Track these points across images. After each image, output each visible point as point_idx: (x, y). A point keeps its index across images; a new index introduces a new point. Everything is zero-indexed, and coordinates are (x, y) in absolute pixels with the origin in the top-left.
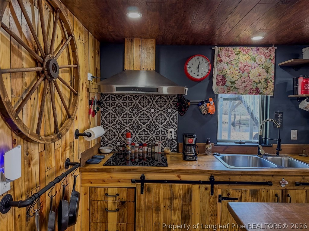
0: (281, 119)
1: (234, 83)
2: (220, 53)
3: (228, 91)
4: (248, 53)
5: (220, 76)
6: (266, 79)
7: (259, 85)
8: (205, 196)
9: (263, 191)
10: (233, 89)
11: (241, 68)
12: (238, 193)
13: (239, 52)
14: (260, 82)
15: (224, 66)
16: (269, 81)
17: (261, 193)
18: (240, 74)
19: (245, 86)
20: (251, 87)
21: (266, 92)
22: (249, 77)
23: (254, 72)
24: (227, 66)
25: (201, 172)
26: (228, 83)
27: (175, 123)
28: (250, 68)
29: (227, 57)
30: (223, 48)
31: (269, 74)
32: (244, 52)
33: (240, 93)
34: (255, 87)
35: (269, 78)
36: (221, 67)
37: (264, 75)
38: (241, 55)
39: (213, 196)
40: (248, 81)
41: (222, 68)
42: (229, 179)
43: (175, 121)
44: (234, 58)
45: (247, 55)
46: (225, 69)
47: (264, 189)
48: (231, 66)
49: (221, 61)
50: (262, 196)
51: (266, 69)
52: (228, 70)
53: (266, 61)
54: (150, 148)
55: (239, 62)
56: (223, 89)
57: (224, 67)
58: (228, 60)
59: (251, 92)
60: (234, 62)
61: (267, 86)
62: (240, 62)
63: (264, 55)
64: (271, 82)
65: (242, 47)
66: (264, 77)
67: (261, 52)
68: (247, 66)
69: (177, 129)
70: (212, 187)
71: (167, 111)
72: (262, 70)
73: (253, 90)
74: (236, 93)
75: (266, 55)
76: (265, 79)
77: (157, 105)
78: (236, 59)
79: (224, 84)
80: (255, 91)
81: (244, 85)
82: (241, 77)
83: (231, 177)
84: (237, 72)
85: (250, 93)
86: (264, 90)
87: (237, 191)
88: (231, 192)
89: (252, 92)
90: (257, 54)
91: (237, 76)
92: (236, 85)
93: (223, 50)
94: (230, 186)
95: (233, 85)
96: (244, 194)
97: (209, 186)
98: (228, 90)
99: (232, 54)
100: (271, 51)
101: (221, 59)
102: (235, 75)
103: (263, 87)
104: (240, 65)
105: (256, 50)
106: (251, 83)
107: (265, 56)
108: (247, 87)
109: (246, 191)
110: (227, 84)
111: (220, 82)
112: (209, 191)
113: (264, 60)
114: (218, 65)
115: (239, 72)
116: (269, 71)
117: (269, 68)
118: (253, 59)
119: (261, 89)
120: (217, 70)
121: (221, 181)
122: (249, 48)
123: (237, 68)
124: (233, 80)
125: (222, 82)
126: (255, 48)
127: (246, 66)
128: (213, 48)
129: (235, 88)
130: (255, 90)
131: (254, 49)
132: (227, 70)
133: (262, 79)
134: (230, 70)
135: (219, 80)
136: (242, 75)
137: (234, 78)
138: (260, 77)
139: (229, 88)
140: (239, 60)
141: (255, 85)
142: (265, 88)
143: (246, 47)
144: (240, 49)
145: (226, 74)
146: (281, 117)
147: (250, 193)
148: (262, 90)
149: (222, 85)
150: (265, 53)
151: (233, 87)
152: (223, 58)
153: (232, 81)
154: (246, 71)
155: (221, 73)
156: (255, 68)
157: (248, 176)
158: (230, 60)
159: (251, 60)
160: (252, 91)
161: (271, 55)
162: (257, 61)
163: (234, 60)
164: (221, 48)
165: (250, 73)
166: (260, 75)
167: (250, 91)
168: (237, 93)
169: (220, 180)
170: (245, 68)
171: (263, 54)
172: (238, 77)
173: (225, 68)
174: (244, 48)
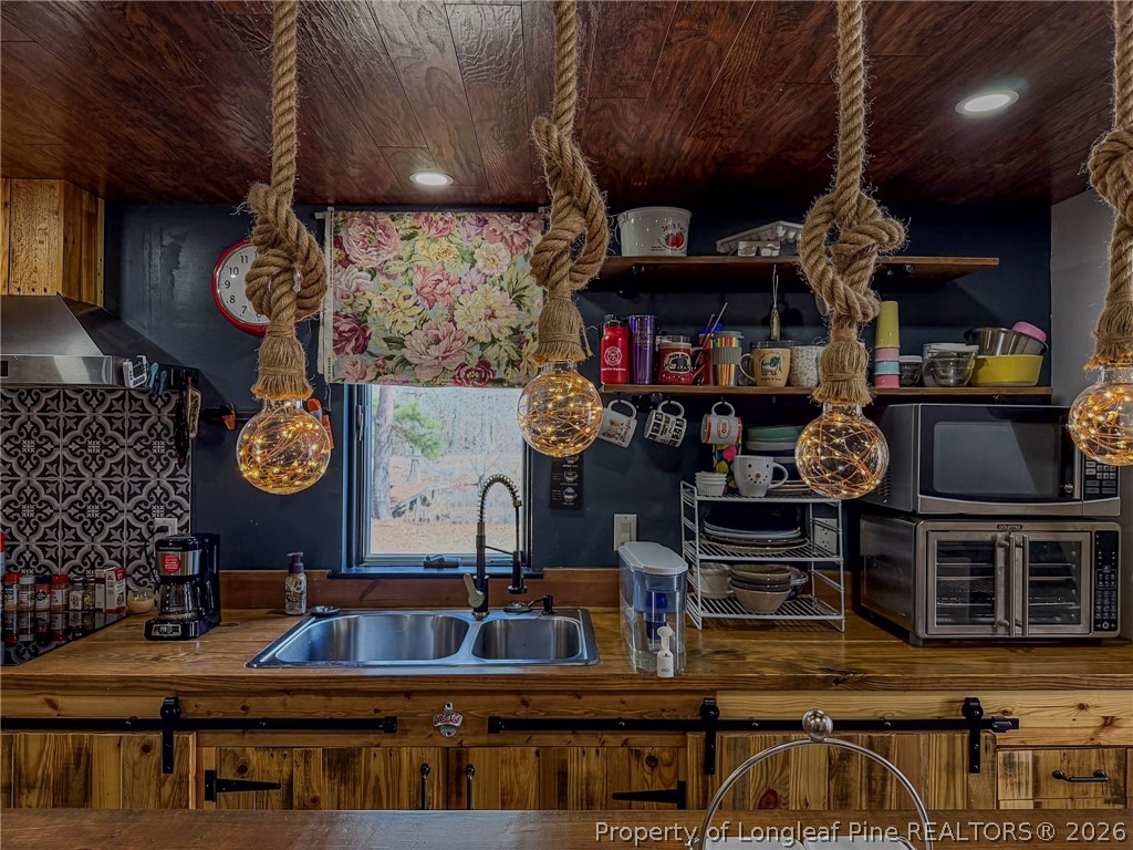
0: (576, 476)
1: (401, 344)
2: (342, 234)
3: (379, 374)
4: (447, 233)
5: (346, 317)
6: (516, 331)
7: (491, 353)
8: (142, 776)
9: (374, 756)
10: (397, 365)
11: (422, 288)
12: (280, 764)
13: (412, 231)
14: (494, 341)
15: (359, 281)
16: (528, 335)
17: (367, 762)
18: (419, 310)
19: (441, 354)
20: (460, 360)
21: (515, 375)
22: (452, 320)
23: (470, 303)
24: (372, 279)
25: (123, 685)
26: (377, 345)
27: (181, 494)
28: (456, 290)
29: (369, 249)
30: (352, 216)
31: (524, 312)
32: (433, 231)
33: (423, 380)
34: (477, 360)
35: (527, 327)
36: (347, 285)
37: (509, 316)
38: (420, 243)
39: (171, 776)
40: (452, 338)
41: (353, 289)
42: (244, 708)
43: (182, 488)
44: (395, 254)
45: (443, 240)
46: (364, 294)
47: (377, 746)
48: (385, 281)
49: (345, 261)
50: (369, 773)
51: (514, 293)
52: (374, 295)
53: (514, 264)
54: (79, 594)
55: (415, 268)
56: (359, 366)
57: (358, 284)
58: (374, 258)
59: (462, 375)
60: (396, 268)
61: (520, 356)
62: (419, 268)
63: (506, 242)
64: (535, 339)
65: (425, 214)
66: (507, 322)
67: (495, 231)
68: (445, 282)
69: (187, 517)
70: (168, 740)
71: (150, 447)
72: (499, 299)
73: (471, 369)
74: (407, 382)
75: (513, 243)
76: (511, 328)
77: (112, 424)
78: (405, 257)
79: (361, 348)
80: (477, 375)
81: (435, 352)
82: (425, 321)
83: (251, 701)
84: (410, 303)
85: (457, 381)
86: (510, 369)
87: (275, 754)
88: (254, 758)
89: (465, 377)
90: (478, 239)
91: (408, 320)
92: (407, 353)
93: (352, 222)
94: (247, 735)
95: (394, 352)
96: (302, 768)
97: (156, 738)
98: (377, 370)
99: (389, 236)
100: (530, 229)
101: (347, 256)
102: (401, 314)
103: (506, 359)
104: (418, 279)
105: (474, 222)
106: (460, 343)
107: (510, 245)
108: (448, 360)
109: (307, 754)
110: (371, 347)
111: (348, 340)
112: (156, 756)
113: (508, 261)
114: (337, 276)
115: (415, 304)
116: (526, 301)
117: (526, 287)
118: (467, 257)
119: (499, 365)
120: (335, 294)
121: (212, 717)
122: (449, 216)
123: (408, 291)
124: (394, 334)
125: (357, 340)
126: (471, 217)
127: (441, 281)
128: (318, 216)
129: (404, 362)
130: (476, 371)
131: (469, 219)
132: (369, 295)
133: (500, 326)
134: (383, 297)
135: (344, 332)
136: (429, 314)
137: (398, 326)
138: (493, 324)
139: (380, 362)
140: (413, 258)
141: (477, 351)
142: (512, 363)
143: (440, 213)
144: (416, 217)
145: (366, 311)
146: (573, 469)
147: (324, 762)
148: (503, 368)
149: (355, 350)
150: (507, 235)
151: (395, 360)
152: (355, 252)
153: (389, 335)
154: (440, 299)
155: (351, 305)
156: (474, 288)
157: (313, 697)
158: (381, 260)
159: (460, 260)
160: (467, 372)
161: (529, 242)
162: (480, 264)
163: (395, 258)
164: (344, 216)
165: (457, 306)
166: (493, 316)
167: (458, 374)
168: (412, 379)
169: (209, 713)
170: (438, 290)
171: (503, 238)
172: (412, 324)
173: (361, 288)
174: (432, 214)
